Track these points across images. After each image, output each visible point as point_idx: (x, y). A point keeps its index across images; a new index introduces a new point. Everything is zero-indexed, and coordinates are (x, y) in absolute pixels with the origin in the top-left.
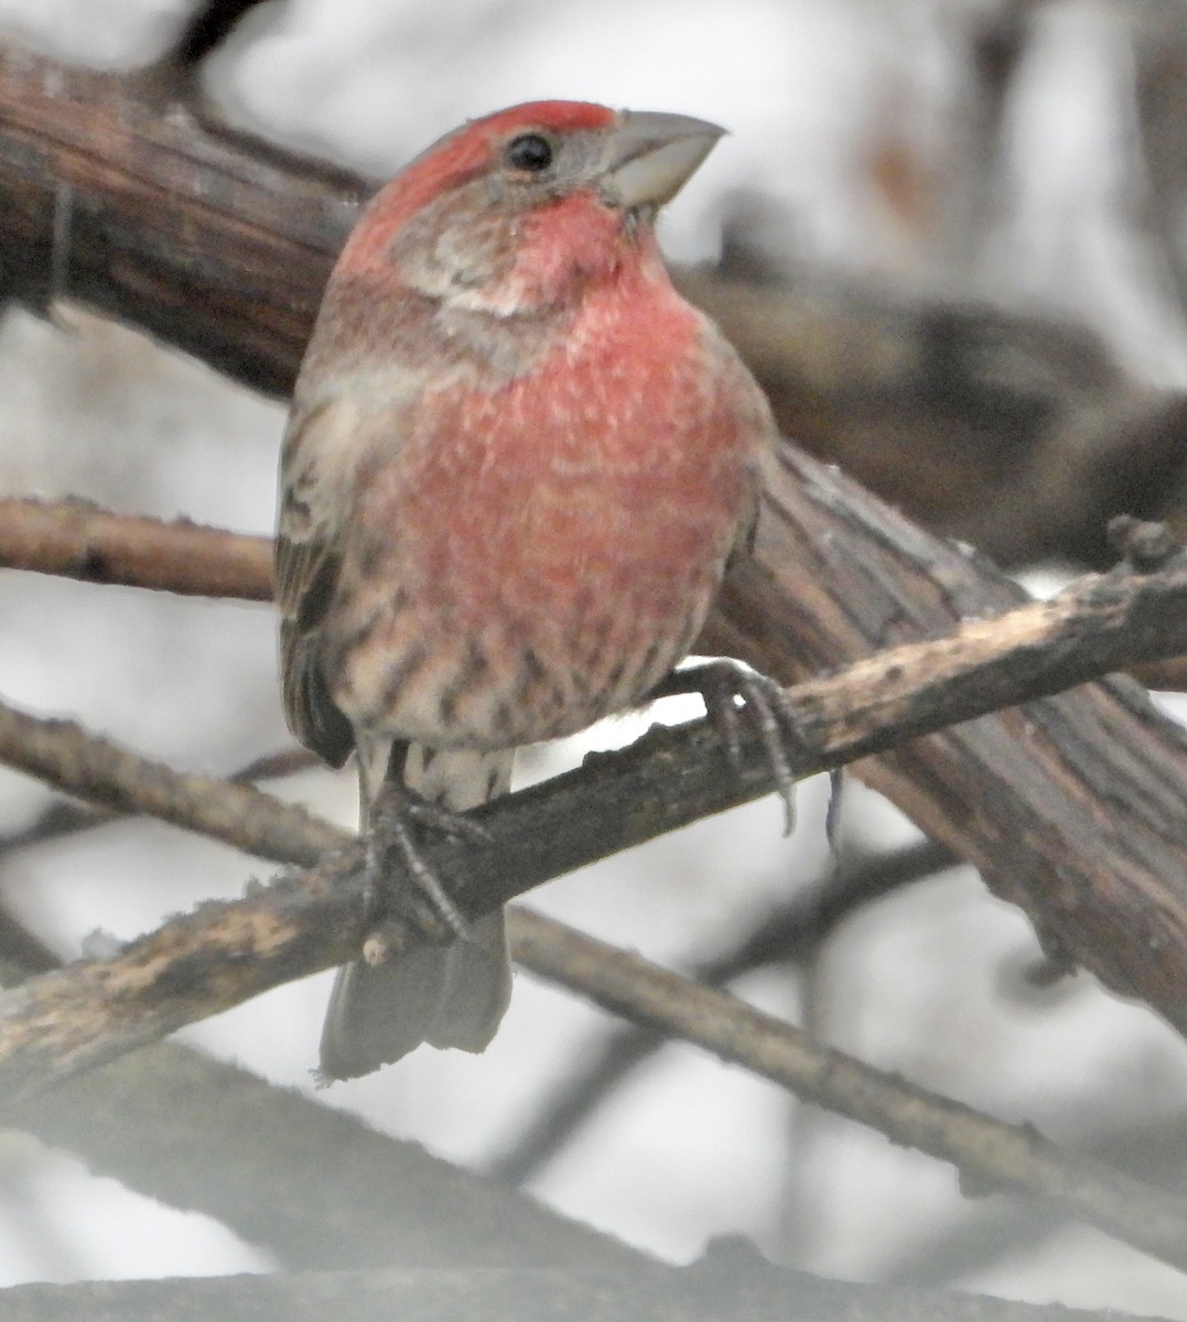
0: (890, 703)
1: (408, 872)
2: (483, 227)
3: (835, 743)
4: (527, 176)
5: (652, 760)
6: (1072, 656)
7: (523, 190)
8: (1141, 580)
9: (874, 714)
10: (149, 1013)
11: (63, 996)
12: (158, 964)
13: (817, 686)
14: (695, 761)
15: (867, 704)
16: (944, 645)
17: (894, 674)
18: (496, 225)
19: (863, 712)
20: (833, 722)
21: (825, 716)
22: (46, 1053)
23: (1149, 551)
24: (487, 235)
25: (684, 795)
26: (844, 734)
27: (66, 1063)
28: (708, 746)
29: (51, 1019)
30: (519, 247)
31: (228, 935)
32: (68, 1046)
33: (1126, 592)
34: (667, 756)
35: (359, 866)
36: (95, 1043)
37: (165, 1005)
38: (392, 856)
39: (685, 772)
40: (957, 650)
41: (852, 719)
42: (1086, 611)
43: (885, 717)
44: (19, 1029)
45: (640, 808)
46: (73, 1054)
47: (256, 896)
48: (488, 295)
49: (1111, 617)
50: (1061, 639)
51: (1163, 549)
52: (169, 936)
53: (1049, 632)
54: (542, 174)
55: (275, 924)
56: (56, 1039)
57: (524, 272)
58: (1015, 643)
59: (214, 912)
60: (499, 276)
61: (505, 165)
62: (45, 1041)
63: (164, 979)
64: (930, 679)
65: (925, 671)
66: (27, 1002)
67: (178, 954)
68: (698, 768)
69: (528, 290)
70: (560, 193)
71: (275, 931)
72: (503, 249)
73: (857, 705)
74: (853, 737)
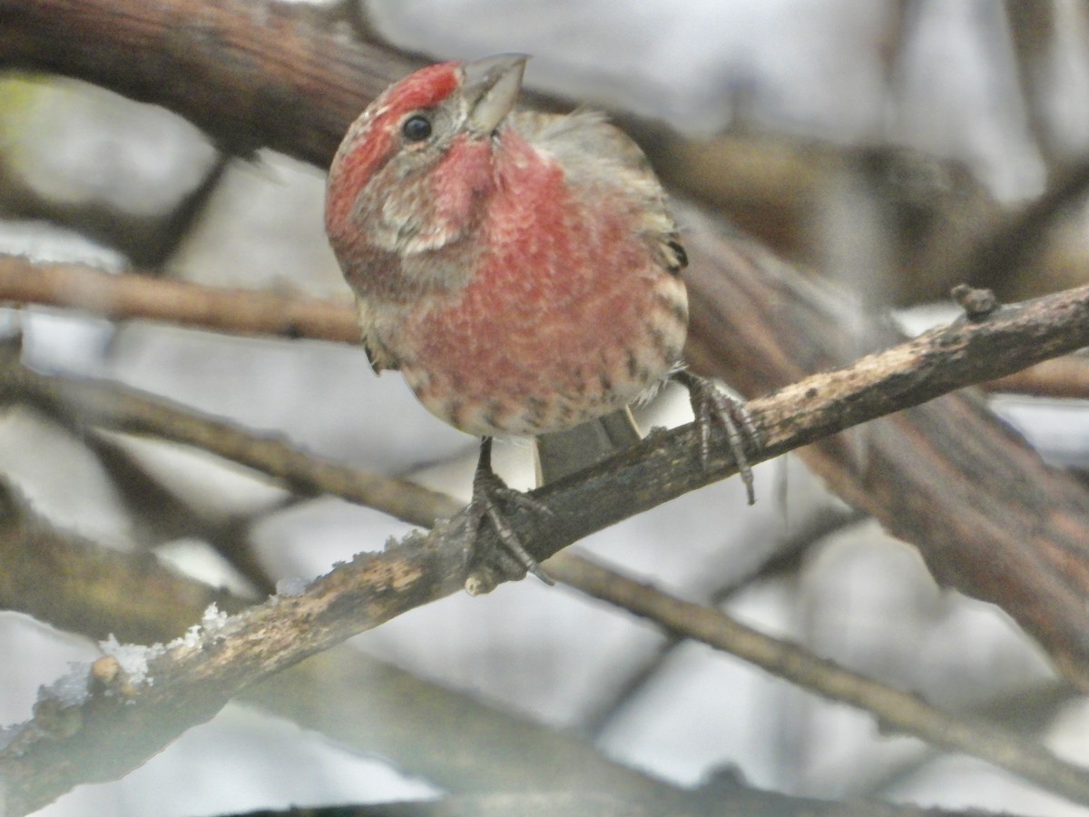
0: (810, 413)
1: (495, 533)
2: (407, 193)
3: (774, 441)
4: (421, 145)
5: (653, 455)
6: (928, 379)
7: (422, 155)
8: (974, 327)
9: (798, 421)
10: (325, 630)
11: (267, 619)
12: (330, 597)
13: (761, 403)
14: (681, 455)
15: (794, 414)
16: (844, 374)
17: (812, 394)
18: (415, 187)
19: (790, 420)
20: (772, 427)
21: (766, 422)
22: (258, 656)
23: (978, 308)
24: (412, 198)
25: (672, 478)
26: (777, 434)
27: (270, 664)
28: (690, 444)
29: (261, 634)
30: (435, 199)
31: (376, 577)
32: (272, 652)
33: (964, 335)
34: (662, 451)
35: (461, 531)
36: (290, 649)
37: (335, 624)
38: (484, 523)
39: (675, 462)
40: (852, 377)
41: (785, 424)
42: (938, 349)
43: (806, 422)
44: (239, 642)
45: (645, 487)
46: (275, 658)
47: (393, 551)
48: (425, 237)
49: (956, 352)
50: (921, 368)
51: (988, 307)
52: (336, 579)
53: (913, 363)
54: (430, 140)
55: (406, 568)
56: (264, 647)
57: (442, 214)
58: (891, 372)
59: (365, 561)
60: (428, 221)
61: (405, 143)
62: (257, 649)
63: (333, 607)
64: (835, 396)
65: (832, 391)
66: (243, 624)
67: (342, 589)
68: (684, 460)
69: (449, 224)
70: (446, 146)
71: (406, 573)
72: (425, 203)
73: (787, 415)
74: (784, 437)
